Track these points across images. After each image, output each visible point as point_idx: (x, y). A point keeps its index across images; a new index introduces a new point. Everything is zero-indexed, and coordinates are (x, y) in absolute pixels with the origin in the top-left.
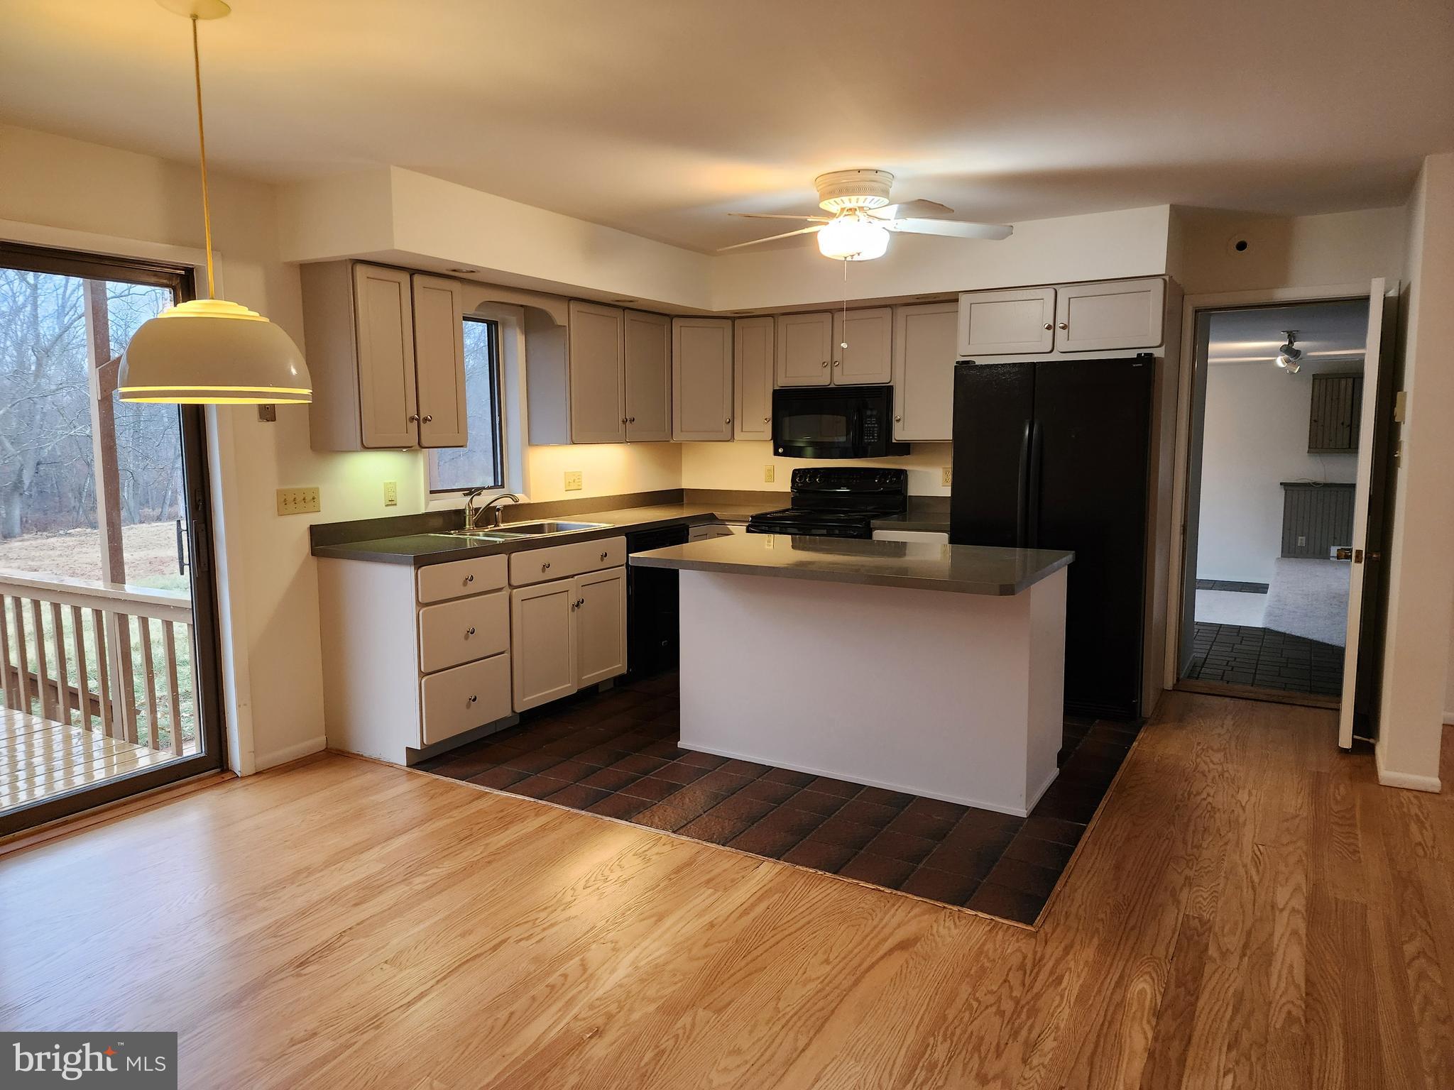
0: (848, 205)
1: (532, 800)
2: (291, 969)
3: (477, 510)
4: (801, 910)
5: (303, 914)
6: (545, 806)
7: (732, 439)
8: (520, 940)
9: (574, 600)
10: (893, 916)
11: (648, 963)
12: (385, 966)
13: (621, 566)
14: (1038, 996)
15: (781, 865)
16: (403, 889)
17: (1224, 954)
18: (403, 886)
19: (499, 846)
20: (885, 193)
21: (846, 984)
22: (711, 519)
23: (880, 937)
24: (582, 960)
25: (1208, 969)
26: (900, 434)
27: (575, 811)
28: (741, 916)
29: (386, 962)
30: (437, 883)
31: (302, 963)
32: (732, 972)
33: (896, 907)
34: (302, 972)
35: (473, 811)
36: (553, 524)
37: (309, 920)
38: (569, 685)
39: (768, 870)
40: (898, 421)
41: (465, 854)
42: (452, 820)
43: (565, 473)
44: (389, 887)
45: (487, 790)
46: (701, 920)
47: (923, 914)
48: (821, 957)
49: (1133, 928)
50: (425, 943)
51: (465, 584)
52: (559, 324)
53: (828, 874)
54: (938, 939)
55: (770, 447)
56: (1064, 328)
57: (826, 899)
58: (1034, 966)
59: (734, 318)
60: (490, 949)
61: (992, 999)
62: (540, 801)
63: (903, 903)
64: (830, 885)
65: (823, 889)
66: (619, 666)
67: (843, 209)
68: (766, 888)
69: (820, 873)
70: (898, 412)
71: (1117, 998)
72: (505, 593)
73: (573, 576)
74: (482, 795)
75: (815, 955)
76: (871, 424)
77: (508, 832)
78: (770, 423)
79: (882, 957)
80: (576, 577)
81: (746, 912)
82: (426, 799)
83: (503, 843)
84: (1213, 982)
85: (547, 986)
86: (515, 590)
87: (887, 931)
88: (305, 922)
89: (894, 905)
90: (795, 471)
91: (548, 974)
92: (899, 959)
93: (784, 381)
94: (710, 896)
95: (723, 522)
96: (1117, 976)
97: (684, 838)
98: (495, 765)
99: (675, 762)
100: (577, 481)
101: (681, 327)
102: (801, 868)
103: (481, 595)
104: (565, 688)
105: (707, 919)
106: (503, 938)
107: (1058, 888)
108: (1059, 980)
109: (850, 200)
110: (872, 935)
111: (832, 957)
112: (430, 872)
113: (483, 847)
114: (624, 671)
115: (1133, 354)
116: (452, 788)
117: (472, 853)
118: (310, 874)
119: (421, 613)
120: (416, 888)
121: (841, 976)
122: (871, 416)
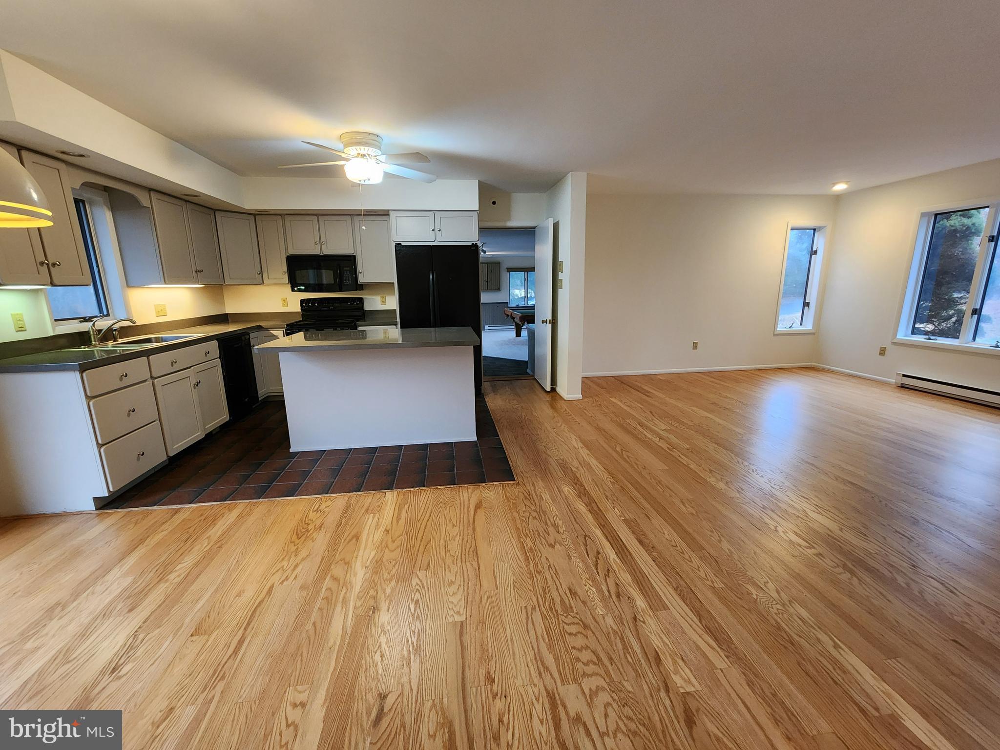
0: (362, 152)
1: (218, 503)
2: (106, 677)
3: (100, 331)
4: (423, 508)
5: (84, 635)
6: (231, 504)
7: (262, 283)
8: (283, 581)
9: (194, 382)
10: (463, 496)
11: (371, 562)
12: (194, 638)
13: (216, 358)
14: (540, 506)
15: (395, 492)
16: (163, 587)
17: (577, 468)
18: (162, 585)
19: (218, 535)
20: (380, 149)
21: (471, 532)
22: (260, 328)
23: (466, 506)
24: (332, 576)
25: (578, 475)
26: (362, 279)
27: (255, 501)
28: (398, 522)
29: (192, 635)
30: (189, 573)
31: (114, 669)
32: (417, 549)
33: (461, 492)
34: (120, 674)
35: (178, 522)
36: (159, 337)
37: (92, 639)
38: (200, 433)
39: (391, 497)
40: (361, 273)
41: (196, 548)
42: (165, 533)
43: (155, 305)
44: (150, 589)
45: (179, 506)
46: (379, 530)
47: (473, 491)
48: (450, 525)
49: (545, 470)
50: (214, 611)
51: (121, 379)
52: (145, 205)
53: (421, 488)
54: (489, 499)
55: (289, 287)
56: (439, 231)
57: (429, 499)
58: (529, 495)
59: (256, 215)
60: (267, 594)
61: (527, 514)
62: (225, 502)
63: (462, 489)
64: (425, 493)
65: (424, 495)
66: (225, 417)
67: (359, 154)
68: (398, 504)
69: (417, 489)
70: (360, 268)
71: (564, 497)
72: (150, 382)
73: (190, 367)
74: (177, 511)
75: (447, 525)
76: (346, 274)
77: (217, 526)
78: (287, 274)
79: (475, 515)
80: (192, 368)
81: (398, 519)
82: (132, 526)
83: (220, 533)
84: (583, 478)
85: (323, 599)
86: (156, 380)
87: (466, 503)
88: (88, 642)
89: (459, 491)
90: (301, 300)
91: (318, 592)
92: (480, 512)
93: (292, 251)
94: (374, 518)
95: (267, 329)
96: (556, 488)
97: (335, 495)
98: (170, 491)
99: (295, 459)
100: (163, 310)
101: (222, 217)
102: (406, 490)
103: (135, 385)
104: (198, 435)
105: (382, 529)
106: (270, 586)
107: (511, 464)
108: (541, 496)
109: (364, 149)
110: (462, 507)
111: (455, 523)
112: (176, 569)
113: (207, 540)
114: (228, 419)
115: (470, 244)
116: (147, 514)
117: (202, 546)
118: (64, 608)
119: (91, 403)
120: (175, 581)
121: (466, 529)
122: (347, 271)
